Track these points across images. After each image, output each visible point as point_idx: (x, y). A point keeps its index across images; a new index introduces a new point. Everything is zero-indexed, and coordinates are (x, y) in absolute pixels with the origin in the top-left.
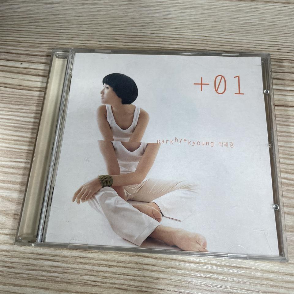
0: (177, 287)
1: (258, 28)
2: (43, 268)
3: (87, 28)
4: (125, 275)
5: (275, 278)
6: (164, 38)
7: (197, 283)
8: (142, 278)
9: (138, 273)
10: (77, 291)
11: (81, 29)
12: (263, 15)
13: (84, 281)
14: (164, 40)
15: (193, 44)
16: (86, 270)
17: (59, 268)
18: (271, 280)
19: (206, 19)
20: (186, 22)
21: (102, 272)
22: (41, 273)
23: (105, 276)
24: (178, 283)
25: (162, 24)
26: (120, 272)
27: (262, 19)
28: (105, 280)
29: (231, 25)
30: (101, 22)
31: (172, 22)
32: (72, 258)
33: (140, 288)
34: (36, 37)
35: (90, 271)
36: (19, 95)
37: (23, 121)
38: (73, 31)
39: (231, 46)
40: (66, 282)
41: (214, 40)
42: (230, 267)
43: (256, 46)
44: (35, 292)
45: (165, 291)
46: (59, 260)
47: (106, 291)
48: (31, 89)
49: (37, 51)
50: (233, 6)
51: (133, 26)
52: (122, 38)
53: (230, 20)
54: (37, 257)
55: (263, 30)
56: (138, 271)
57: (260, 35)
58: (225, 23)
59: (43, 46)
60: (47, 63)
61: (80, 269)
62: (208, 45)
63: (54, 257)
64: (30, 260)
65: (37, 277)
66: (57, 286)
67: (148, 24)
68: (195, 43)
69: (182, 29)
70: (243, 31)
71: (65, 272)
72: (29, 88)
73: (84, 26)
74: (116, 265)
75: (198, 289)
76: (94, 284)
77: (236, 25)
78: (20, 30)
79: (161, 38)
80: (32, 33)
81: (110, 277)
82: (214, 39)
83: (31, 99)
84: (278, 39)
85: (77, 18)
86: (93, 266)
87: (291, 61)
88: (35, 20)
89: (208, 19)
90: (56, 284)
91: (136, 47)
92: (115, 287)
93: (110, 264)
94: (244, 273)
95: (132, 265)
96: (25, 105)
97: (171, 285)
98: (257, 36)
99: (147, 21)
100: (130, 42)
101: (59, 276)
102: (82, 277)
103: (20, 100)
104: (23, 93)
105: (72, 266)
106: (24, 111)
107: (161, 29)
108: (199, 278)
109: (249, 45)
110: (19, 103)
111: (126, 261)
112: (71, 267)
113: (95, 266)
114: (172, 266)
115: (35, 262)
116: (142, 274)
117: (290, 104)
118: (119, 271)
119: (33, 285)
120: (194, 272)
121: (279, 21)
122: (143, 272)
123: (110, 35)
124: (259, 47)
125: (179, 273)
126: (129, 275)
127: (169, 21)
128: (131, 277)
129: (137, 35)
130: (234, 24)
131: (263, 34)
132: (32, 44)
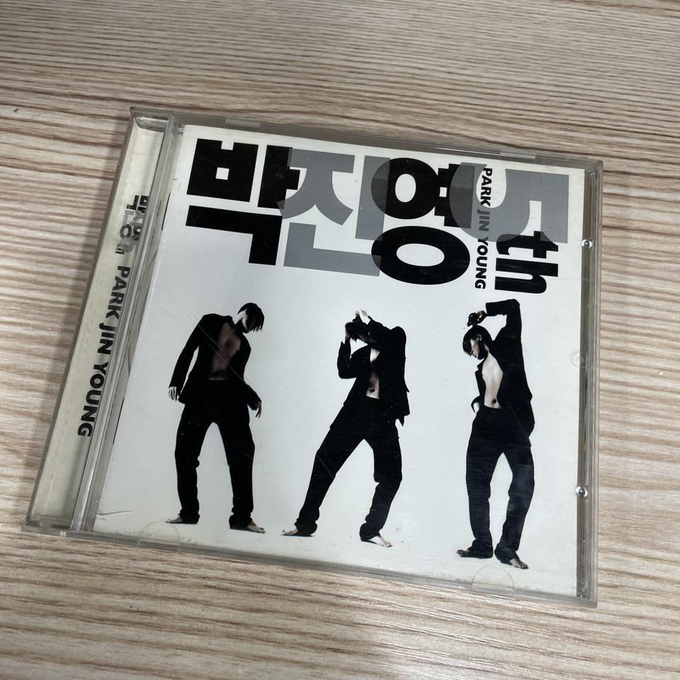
0: (333, 585)
6: (331, 67)
11: (150, 39)
12: (544, 29)
13: (140, 572)
14: (331, 72)
17: (89, 545)
25: (328, 36)
28: (185, 571)
30: (196, 26)
34: (49, 52)
36: (10, 179)
39: (472, 92)
40: (103, 574)
44: (36, 592)
48: (36, 166)
49: (51, 84)
50: (481, 4)
51: (266, 38)
52: (238, 63)
55: (542, 60)
57: (533, 70)
58: (464, 42)
59: (65, 74)
60: (75, 111)
61: (132, 547)
62: (426, 89)
65: (41, 561)
66: (84, 582)
67: (300, 36)
68: (396, 82)
69: (369, 50)
71: (101, 554)
72: (32, 165)
73: (157, 32)
76: (161, 578)
77: (485, 47)
78: (15, 37)
79: (323, 68)
80: (39, 43)
81: (195, 563)
82: (437, 74)
83: (37, 188)
84: (571, 81)
85: (143, 15)
87: (594, 130)
88: (50, 15)
89: (427, 30)
90: (81, 577)
92: (204, 584)
96: (23, 202)
97: (320, 581)
98: (528, 73)
99: (294, 28)
100: (258, 74)
101: (88, 561)
103: (11, 189)
104: (18, 175)
106: (20, 214)
109: (510, 91)
110: (9, 197)
119: (32, 580)
123: (213, 56)
124: (531, 96)
127: (342, 30)
130: (480, 44)
131: (540, 69)
132: (41, 69)
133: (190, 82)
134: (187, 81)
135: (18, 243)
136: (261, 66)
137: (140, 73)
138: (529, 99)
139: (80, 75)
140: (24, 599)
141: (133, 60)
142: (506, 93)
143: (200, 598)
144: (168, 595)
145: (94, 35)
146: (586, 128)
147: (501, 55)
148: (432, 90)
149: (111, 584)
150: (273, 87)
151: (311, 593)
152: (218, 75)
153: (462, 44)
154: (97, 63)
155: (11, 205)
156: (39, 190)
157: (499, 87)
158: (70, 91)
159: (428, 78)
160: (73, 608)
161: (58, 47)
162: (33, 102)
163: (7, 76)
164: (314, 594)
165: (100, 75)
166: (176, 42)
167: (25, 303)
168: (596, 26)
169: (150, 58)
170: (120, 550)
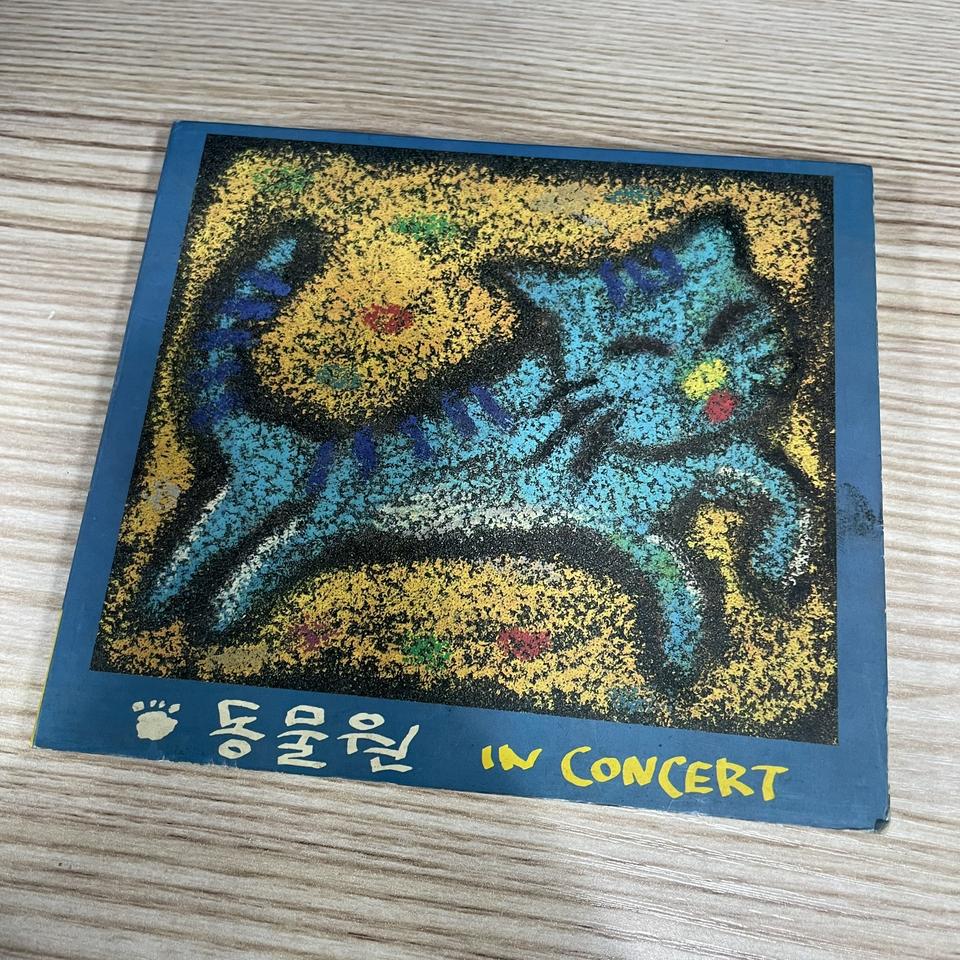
1: (694, 41)
4: (206, 798)
10: (55, 841)
16: (87, 780)
19: (532, 9)
20: (469, 15)
21: (135, 786)
23: (144, 798)
24: (366, 827)
27: (711, 14)
29: (609, 29)
31: (425, 14)
33: (248, 839)
35: (97, 783)
43: (681, 101)
45: (325, 849)
47: (143, 845)
53: (608, 14)
56: (245, 788)
70: (647, 50)
91: (301, 90)
107: (386, 34)
108: (432, 814)
112: (39, 769)
113: (115, 768)
118: (189, 785)
122: (260, 790)
126: (217, 798)
128: (224, 804)
129: (307, 54)
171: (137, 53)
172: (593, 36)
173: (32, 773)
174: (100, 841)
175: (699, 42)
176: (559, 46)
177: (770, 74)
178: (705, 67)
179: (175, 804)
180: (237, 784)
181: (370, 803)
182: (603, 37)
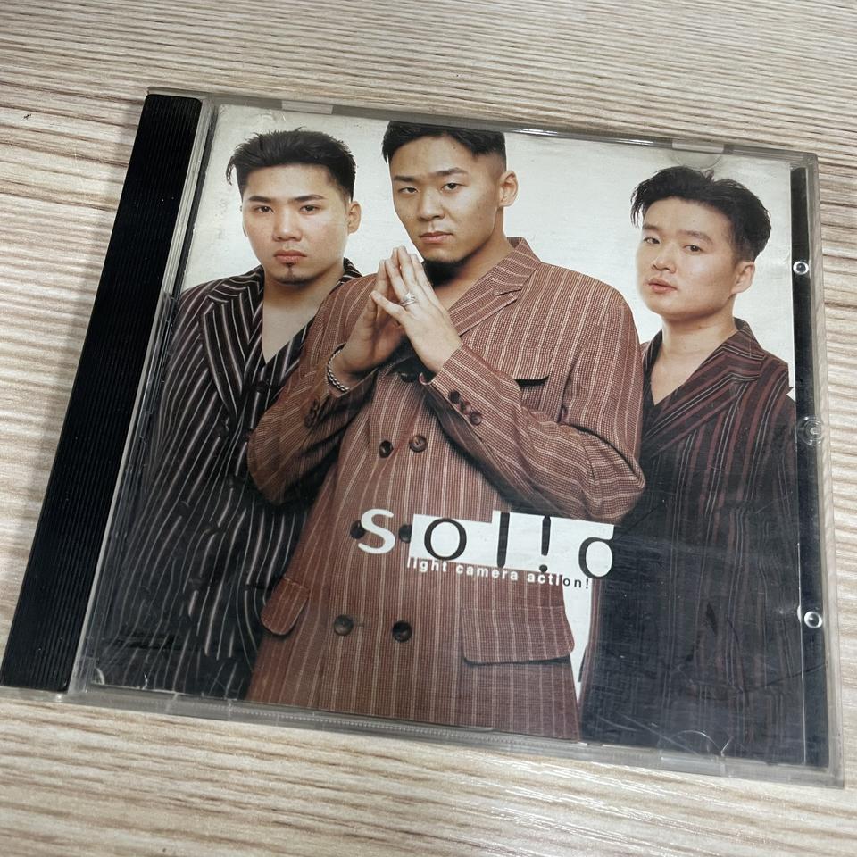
0: (467, 828)
1: (757, 63)
2: (55, 751)
3: (239, 23)
4: (310, 785)
5: (765, 817)
6: (475, 71)
7: (527, 820)
8: (363, 796)
9: (350, 780)
10: (157, 825)
11: (221, 24)
12: (776, 28)
13: (180, 797)
15: (560, 98)
16: (190, 764)
17: (104, 753)
18: (752, 823)
19: (604, 26)
20: (545, 29)
21: (238, 770)
22: (46, 765)
23: (248, 783)
24: (469, 817)
25: (471, 28)
26: (295, 774)
27: (770, 39)
28: (246, 798)
29: (677, 47)
30: (285, 9)
31: (503, 26)
32: (146, 723)
33: (353, 827)
34: (78, 38)
35: (200, 767)
36: (14, 213)
37: (20, 294)
38: (194, 30)
39: (675, 111)
40: (124, 798)
41: (625, 90)
42: (631, 777)
43: (747, 119)
44: (24, 822)
45: (429, 839)
46: (106, 728)
47: (248, 831)
48: (52, 195)
49: (79, 82)
51: (381, 27)
52: (344, 61)
53: (676, 33)
54: (38, 716)
55: (774, 71)
56: (349, 776)
57: (763, 84)
58: (662, 43)
59: (99, 69)
60: (110, 121)
61: (169, 759)
63: (91, 717)
64: (18, 722)
65: (33, 775)
66: (97, 809)
67: (430, 25)
68: (568, 95)
69: (528, 49)
70: (714, 69)
71: (123, 767)
72: (46, 194)
73: (230, 15)
74: (282, 752)
75: (530, 838)
76: (210, 807)
77: (693, 49)
80: (66, 25)
81: (261, 788)
82: (624, 86)
83: (52, 226)
84: (815, 101)
86: (212, 752)
89: (610, 24)
90: (92, 802)
93: (264, 750)
94: (672, 795)
95: (333, 754)
96: (31, 245)
97: (447, 821)
98: (754, 88)
99: (423, 15)
100: (370, 77)
101: (103, 778)
102: (175, 784)
103: (15, 227)
104: (25, 207)
105: (148, 748)
106: (26, 262)
107: (467, 42)
109: (729, 112)
110: (11, 237)
111: (314, 742)
112: (141, 751)
113: (218, 752)
114: (455, 764)
115: (30, 731)
116: (361, 783)
117: (840, 298)
119: (19, 802)
120: (521, 786)
121: (819, 49)
122: (364, 778)
123: (307, 50)
124: (759, 120)
125: (473, 787)
126: (322, 785)
127: (492, 21)
128: (329, 791)
130: (686, 46)
131: (772, 83)
132: (65, 60)
133: (275, 85)
134: (270, 84)
135: (21, 304)
136: (376, 66)
137: (206, 70)
138: (757, 124)
139: (120, 71)
140: (6, 832)
141: (196, 52)
142: (725, 115)
143: (267, 840)
144: (219, 834)
145: (141, 16)
146: (838, 168)
147: (715, 62)
148: (617, 108)
149: (135, 814)
150: (392, 96)
151: (433, 839)
152: (315, 77)
153: (661, 45)
154: (144, 54)
155: (14, 249)
156: (54, 230)
157: (712, 106)
158: (105, 92)
159: (613, 91)
160: (77, 849)
161: (91, 31)
162: (52, 106)
163: (17, 69)
164: (437, 841)
165: (147, 71)
166: (257, 29)
167: (27, 391)
168: (848, 28)
169: (219, 50)
170: (151, 763)
171: (228, 49)
172: (662, 54)
173: (136, 756)
174: (204, 828)
175: (761, 64)
176: (631, 61)
177: (828, 98)
178: (768, 88)
179: (279, 791)
180: (340, 771)
181: (474, 793)
182: (671, 55)
